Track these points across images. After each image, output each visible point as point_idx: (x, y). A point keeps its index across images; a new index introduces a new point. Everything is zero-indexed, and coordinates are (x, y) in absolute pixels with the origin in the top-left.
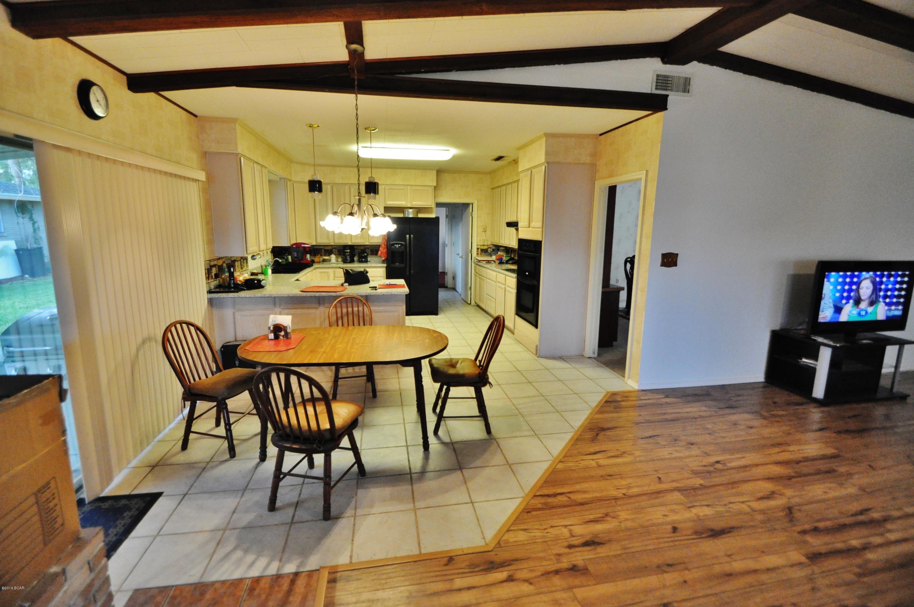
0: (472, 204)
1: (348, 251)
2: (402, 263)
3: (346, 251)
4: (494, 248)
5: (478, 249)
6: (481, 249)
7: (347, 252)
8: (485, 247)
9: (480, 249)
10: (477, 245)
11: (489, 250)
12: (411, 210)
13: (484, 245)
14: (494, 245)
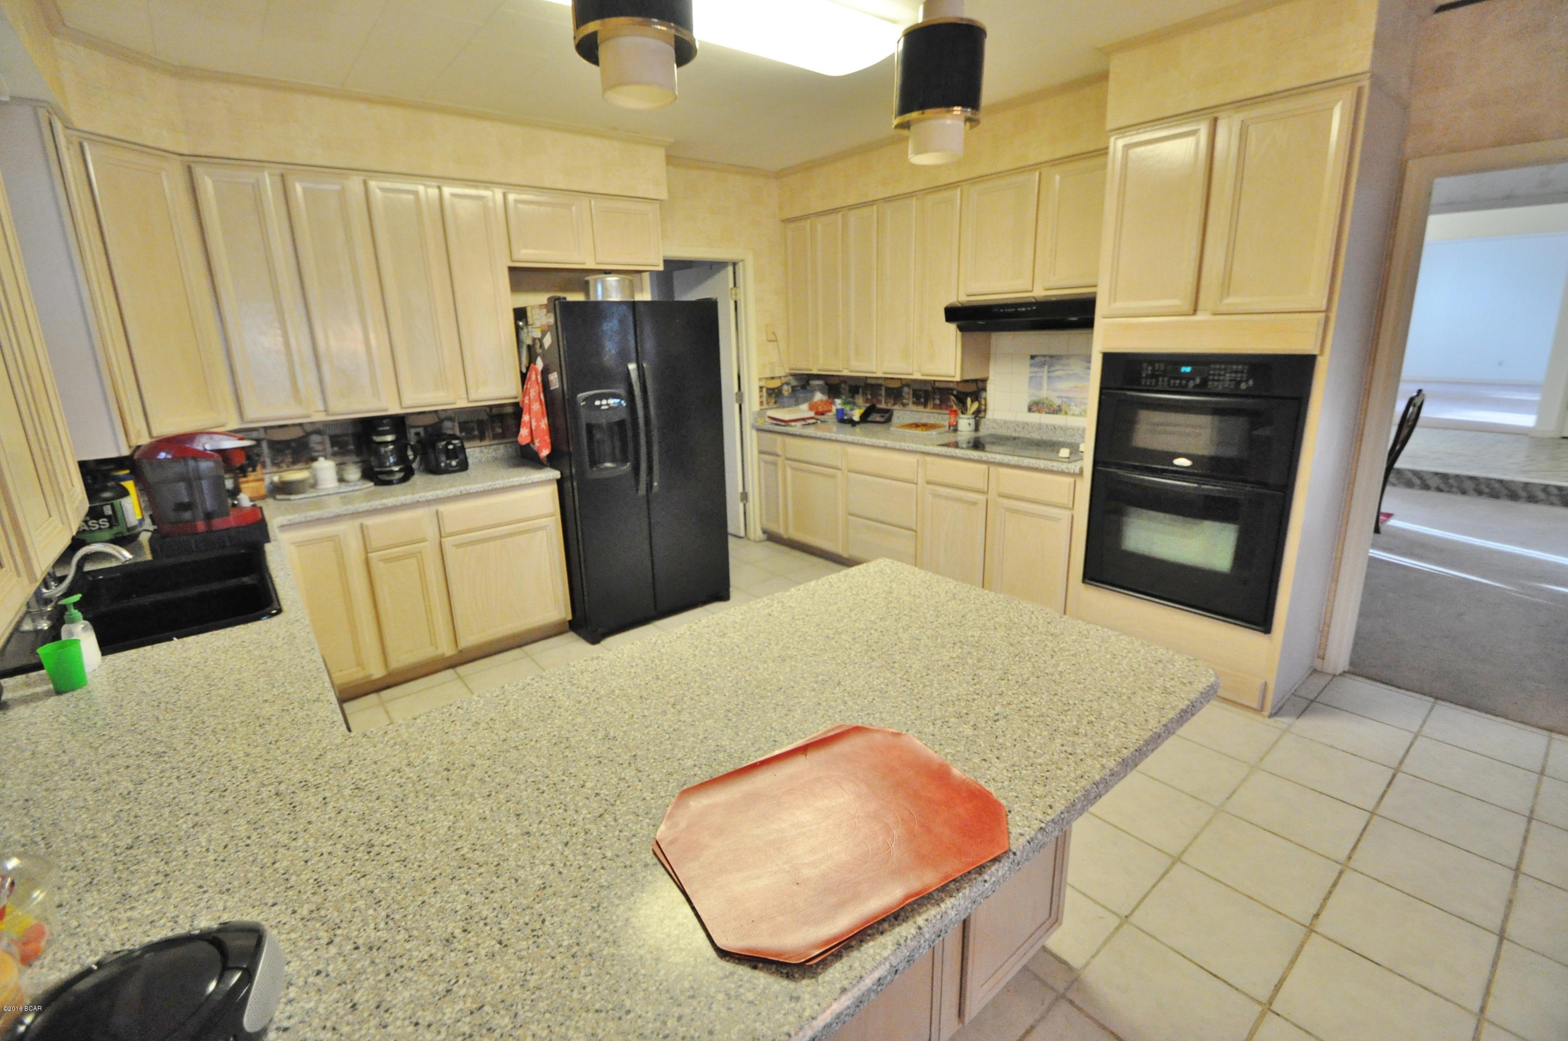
0: (734, 264)
1: (389, 438)
2: (624, 460)
3: (378, 439)
4: (794, 383)
5: (761, 388)
6: (768, 389)
7: (386, 443)
8: (775, 384)
9: (764, 390)
10: (760, 379)
11: (786, 390)
12: (612, 279)
13: (773, 378)
14: (794, 375)
